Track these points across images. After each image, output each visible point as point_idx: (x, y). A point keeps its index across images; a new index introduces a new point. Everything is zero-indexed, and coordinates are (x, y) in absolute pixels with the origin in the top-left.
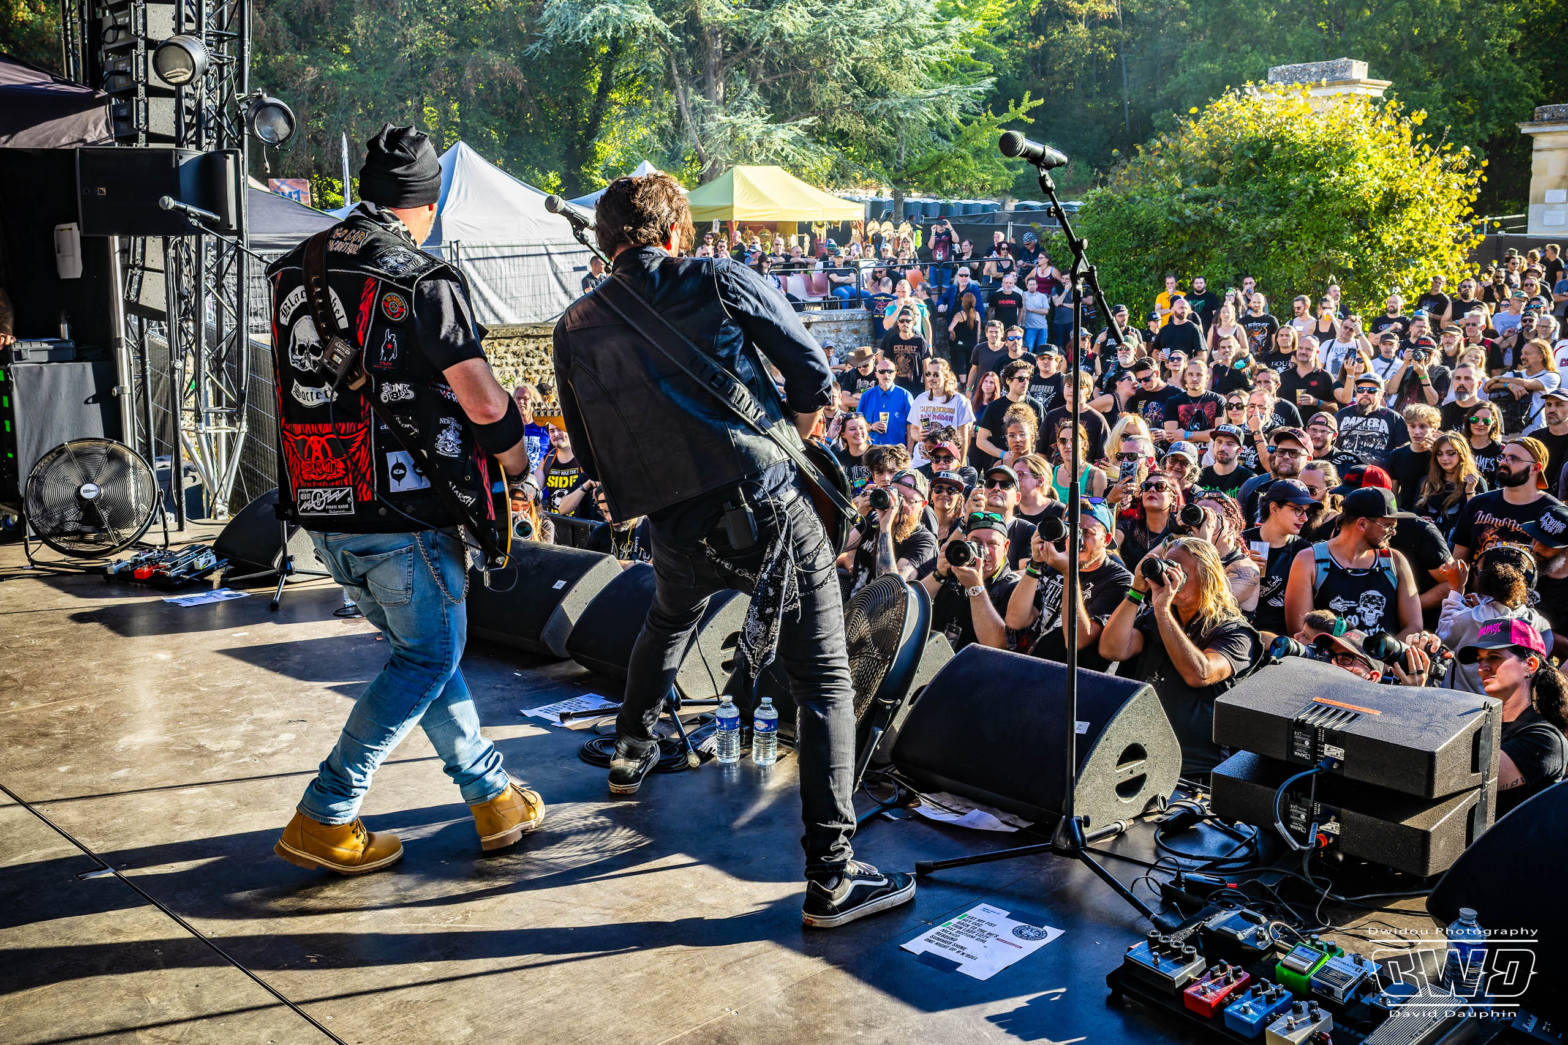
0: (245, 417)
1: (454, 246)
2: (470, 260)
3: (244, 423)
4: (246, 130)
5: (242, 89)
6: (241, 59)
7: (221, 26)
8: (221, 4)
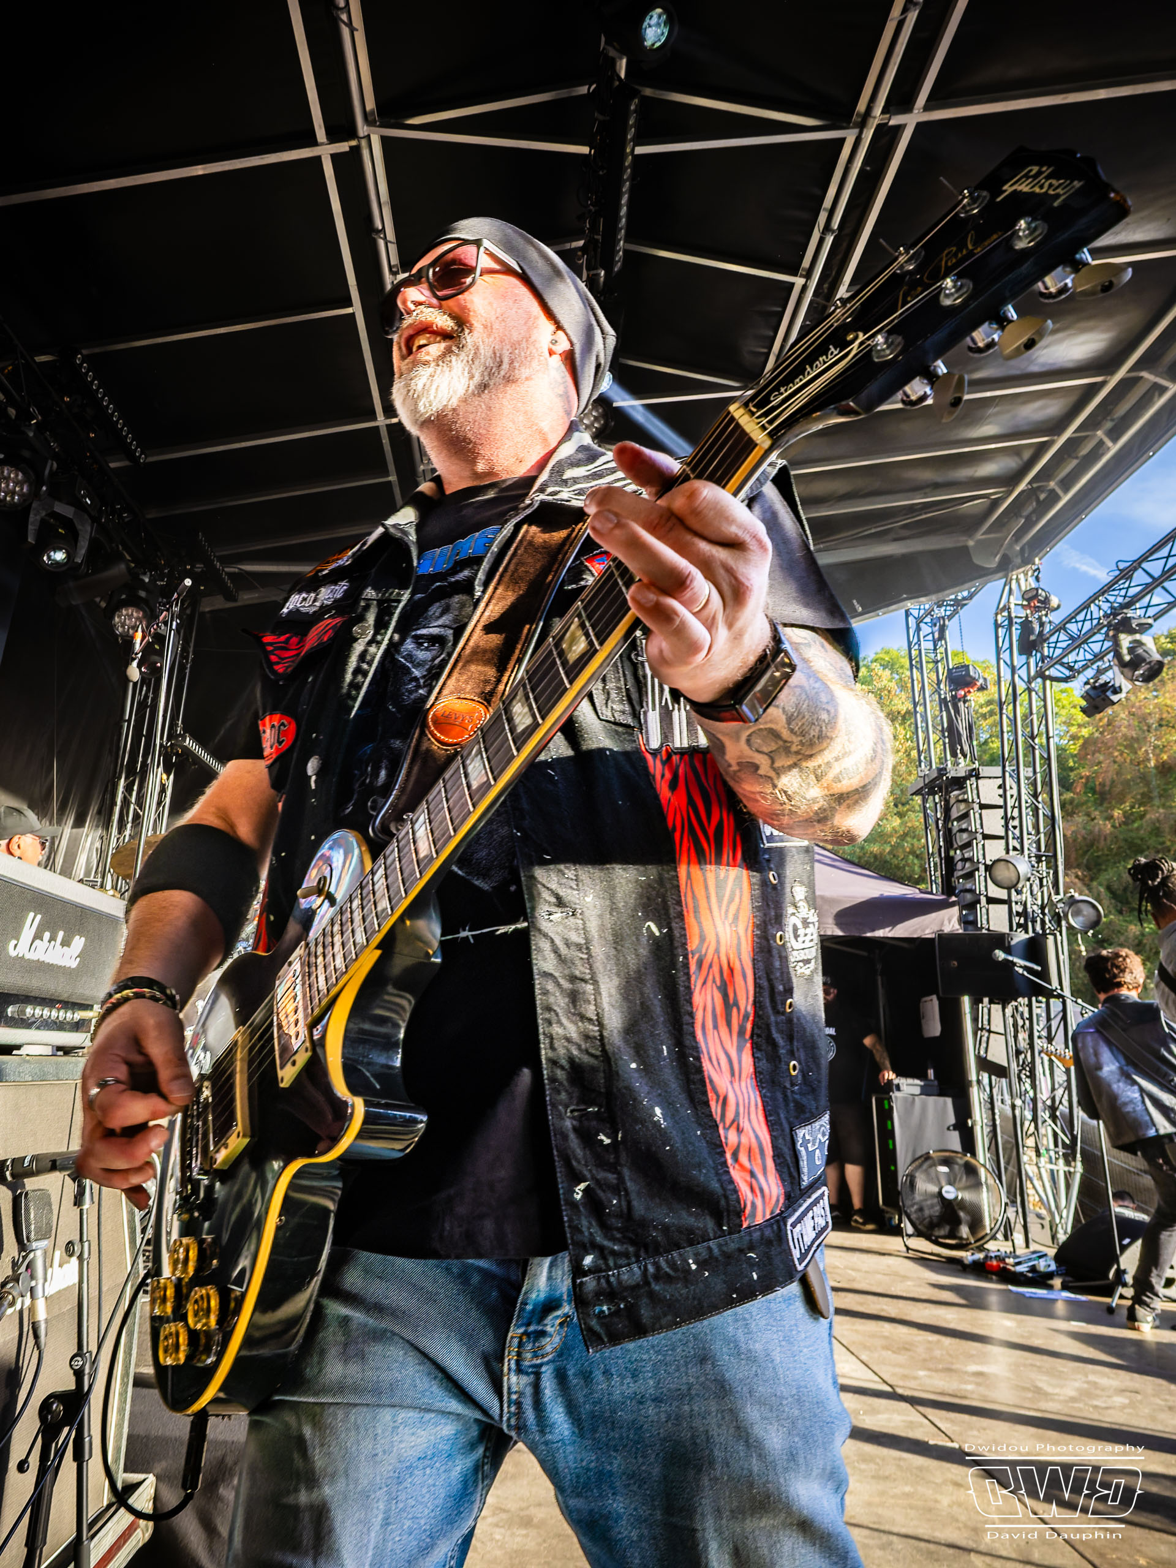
0: (1079, 1158)
3: (1079, 1164)
4: (1064, 923)
5: (1057, 893)
6: (1056, 873)
7: (1039, 849)
8: (1038, 832)
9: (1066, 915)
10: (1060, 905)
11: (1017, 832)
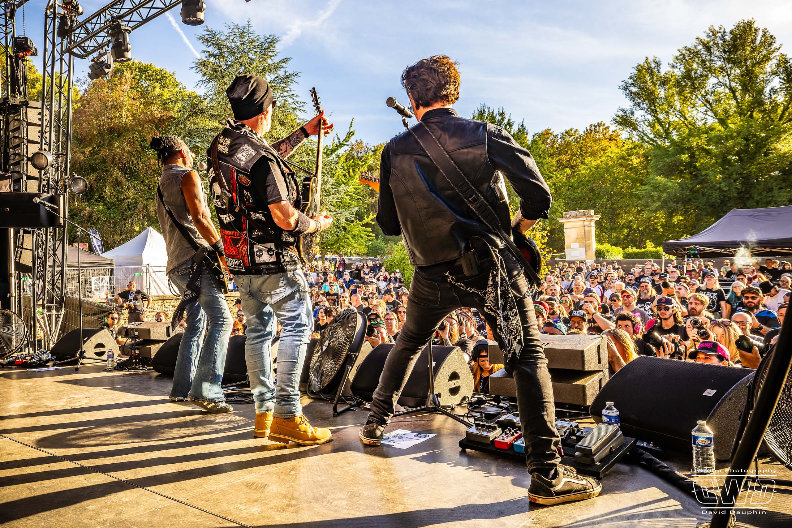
0: (63, 308)
1: (147, 266)
2: (154, 272)
3: (63, 310)
4: (68, 190)
5: (66, 174)
6: (66, 163)
7: (58, 151)
8: (59, 141)
9: (70, 186)
10: (67, 181)
11: (48, 140)
